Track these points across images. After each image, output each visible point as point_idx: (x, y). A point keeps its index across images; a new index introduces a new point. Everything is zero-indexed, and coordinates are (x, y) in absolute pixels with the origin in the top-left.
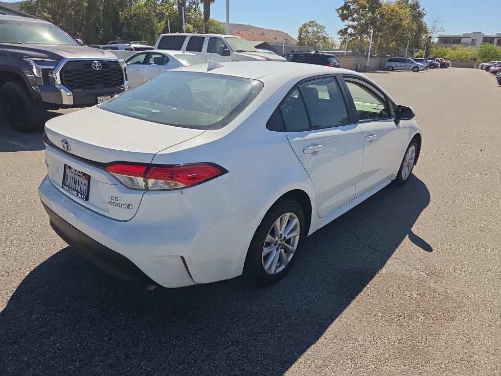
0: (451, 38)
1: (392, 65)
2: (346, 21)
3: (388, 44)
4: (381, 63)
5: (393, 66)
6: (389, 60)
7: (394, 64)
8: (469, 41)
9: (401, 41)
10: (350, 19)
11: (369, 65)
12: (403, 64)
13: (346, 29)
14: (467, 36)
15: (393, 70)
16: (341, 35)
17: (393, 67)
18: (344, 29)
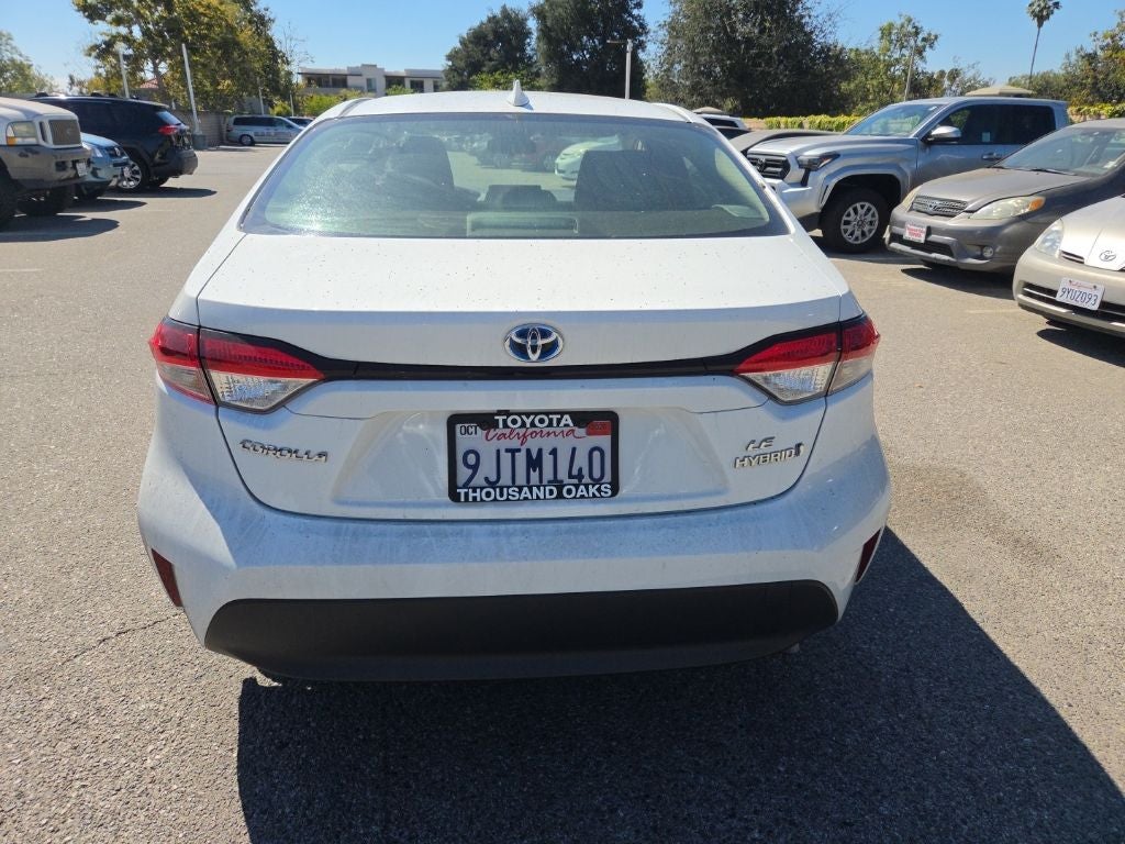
0: (327, 75)
1: (247, 133)
2: (100, 22)
3: (215, 83)
4: (220, 128)
5: (252, 134)
6: (238, 122)
7: (252, 131)
8: (362, 81)
9: (244, 78)
10: (109, 18)
11: (201, 133)
12: (272, 130)
13: (110, 44)
14: (356, 73)
15: (253, 143)
16: (98, 57)
17: (251, 138)
18: (105, 43)
